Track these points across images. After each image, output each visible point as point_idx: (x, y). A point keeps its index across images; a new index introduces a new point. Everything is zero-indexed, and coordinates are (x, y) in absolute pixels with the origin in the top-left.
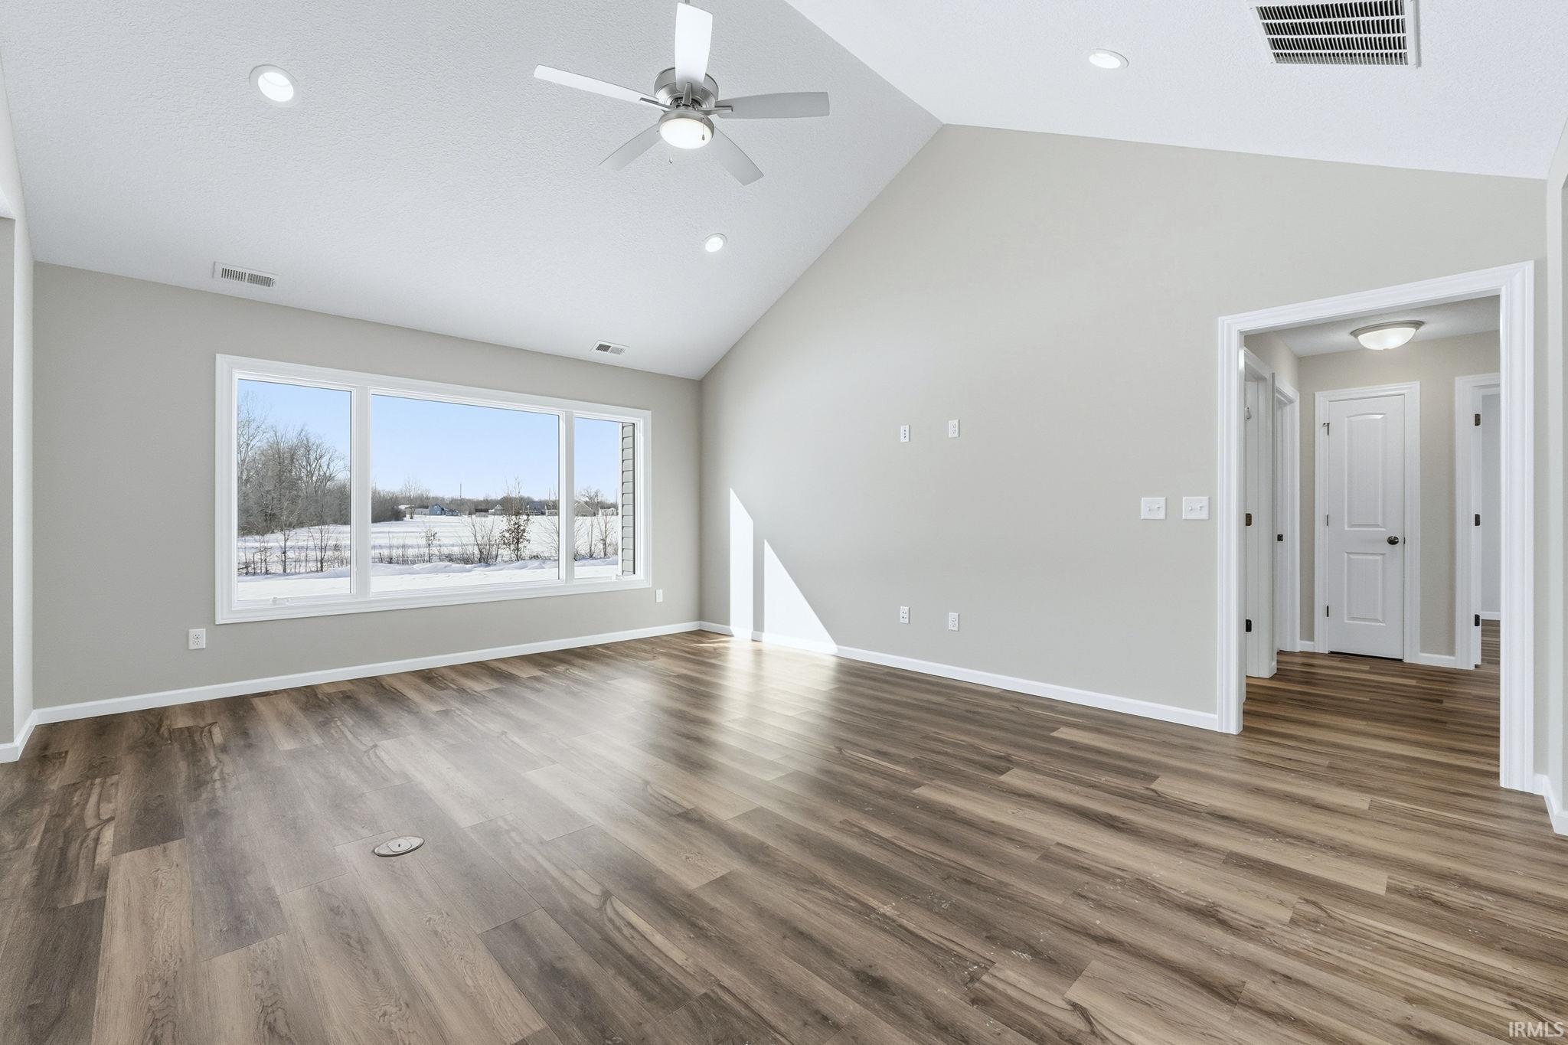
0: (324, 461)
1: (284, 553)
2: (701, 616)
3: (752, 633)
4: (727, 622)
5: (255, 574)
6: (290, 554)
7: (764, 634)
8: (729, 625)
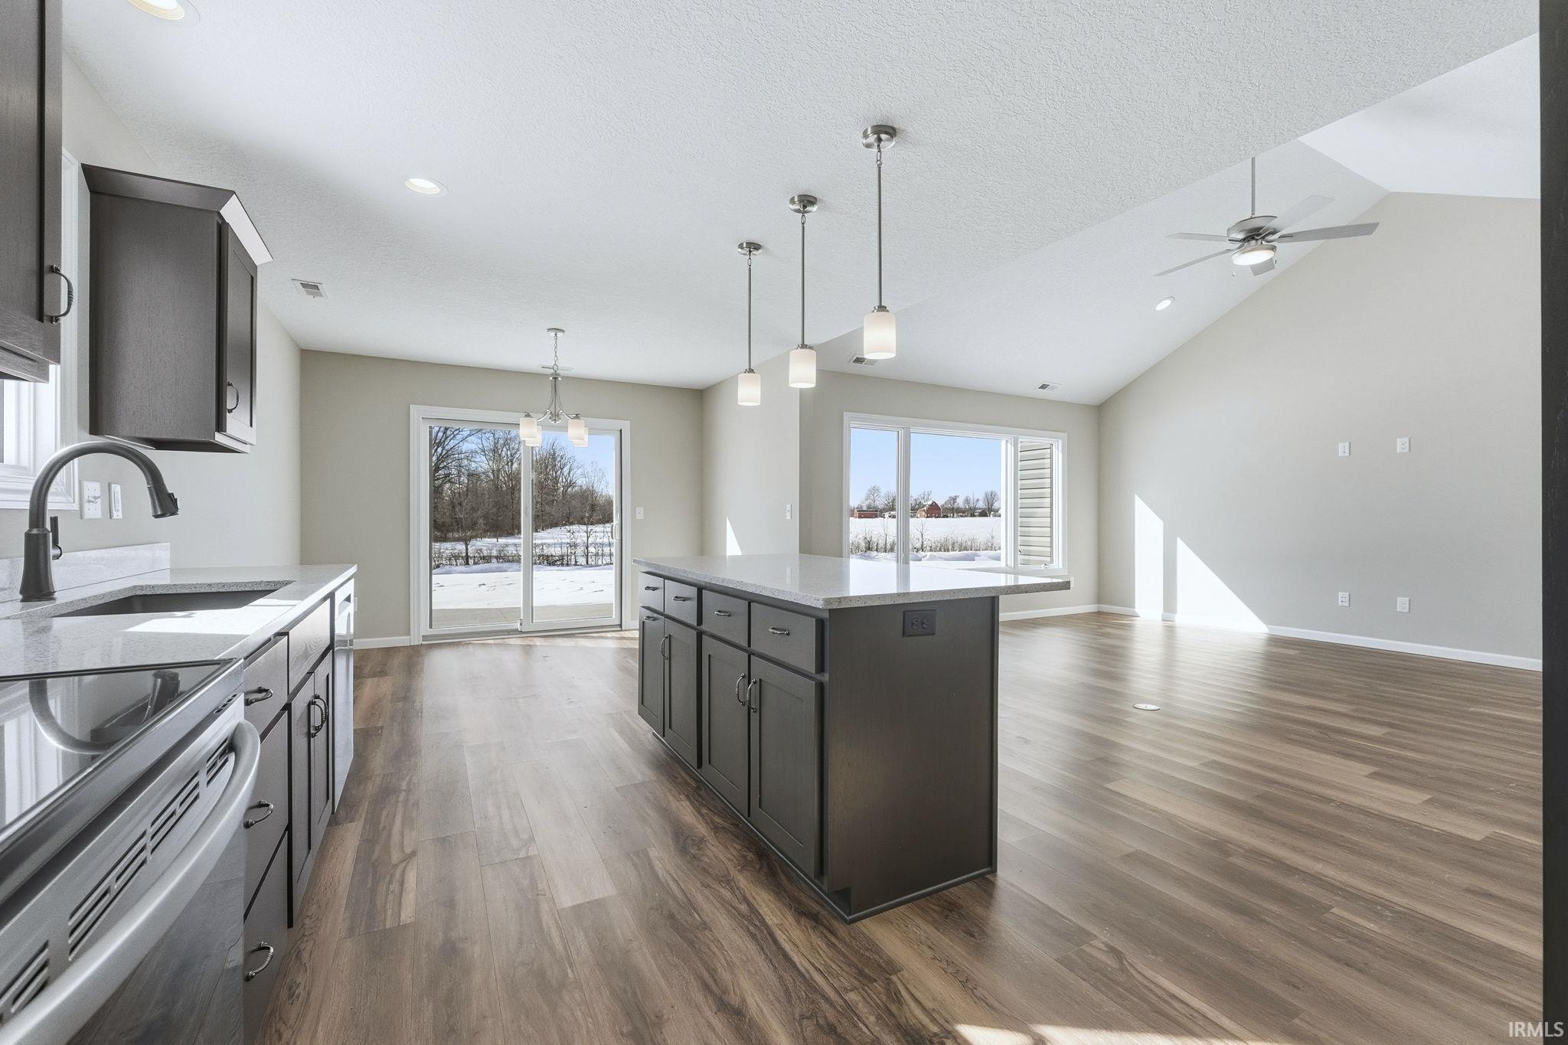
0: (566, 470)
1: (587, 548)
2: (1100, 599)
3: (1163, 615)
4: (1132, 605)
5: (568, 565)
6: (592, 549)
7: (1177, 615)
8: (1134, 608)
